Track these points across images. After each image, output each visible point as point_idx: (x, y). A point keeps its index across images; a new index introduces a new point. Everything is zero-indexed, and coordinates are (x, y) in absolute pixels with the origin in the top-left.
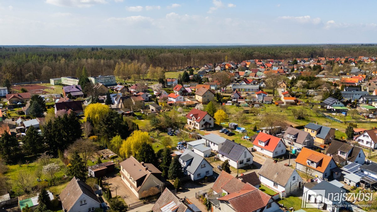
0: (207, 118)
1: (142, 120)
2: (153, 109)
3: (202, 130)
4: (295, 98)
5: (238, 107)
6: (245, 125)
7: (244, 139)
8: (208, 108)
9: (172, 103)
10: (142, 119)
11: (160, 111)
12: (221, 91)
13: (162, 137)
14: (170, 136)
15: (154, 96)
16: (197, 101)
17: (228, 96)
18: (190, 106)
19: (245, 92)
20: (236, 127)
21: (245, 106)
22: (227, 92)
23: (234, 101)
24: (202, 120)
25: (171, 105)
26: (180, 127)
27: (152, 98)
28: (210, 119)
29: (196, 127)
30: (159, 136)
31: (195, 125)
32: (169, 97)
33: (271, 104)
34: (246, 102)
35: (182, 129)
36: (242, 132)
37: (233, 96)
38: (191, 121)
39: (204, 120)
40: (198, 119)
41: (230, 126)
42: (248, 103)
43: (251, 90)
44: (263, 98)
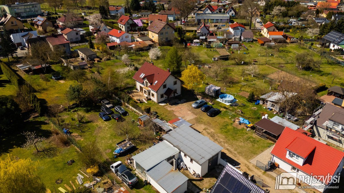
0: (170, 81)
1: (62, 82)
2: (84, 57)
3: (161, 102)
4: (283, 33)
5: (209, 49)
6: (230, 87)
7: (240, 124)
8: (170, 58)
9: (115, 45)
10: (62, 78)
11: (94, 61)
12: (181, 23)
13: (89, 124)
14: (104, 120)
15: (89, 34)
16: (151, 40)
17: (192, 31)
18: (141, 49)
19: (213, 25)
20: (218, 94)
21: (219, 47)
22: (189, 23)
23: (202, 39)
24: (162, 87)
25: (113, 48)
26: (123, 99)
27: (86, 37)
28: (175, 83)
29: (152, 98)
30: (83, 123)
31: (149, 94)
32: (110, 35)
33: (252, 42)
34: (220, 40)
35: (127, 103)
36: (231, 105)
37: (199, 31)
38: (142, 86)
39: (165, 86)
40: (154, 84)
41: (207, 92)
42: (222, 41)
43: (220, 20)
44: (241, 34)
